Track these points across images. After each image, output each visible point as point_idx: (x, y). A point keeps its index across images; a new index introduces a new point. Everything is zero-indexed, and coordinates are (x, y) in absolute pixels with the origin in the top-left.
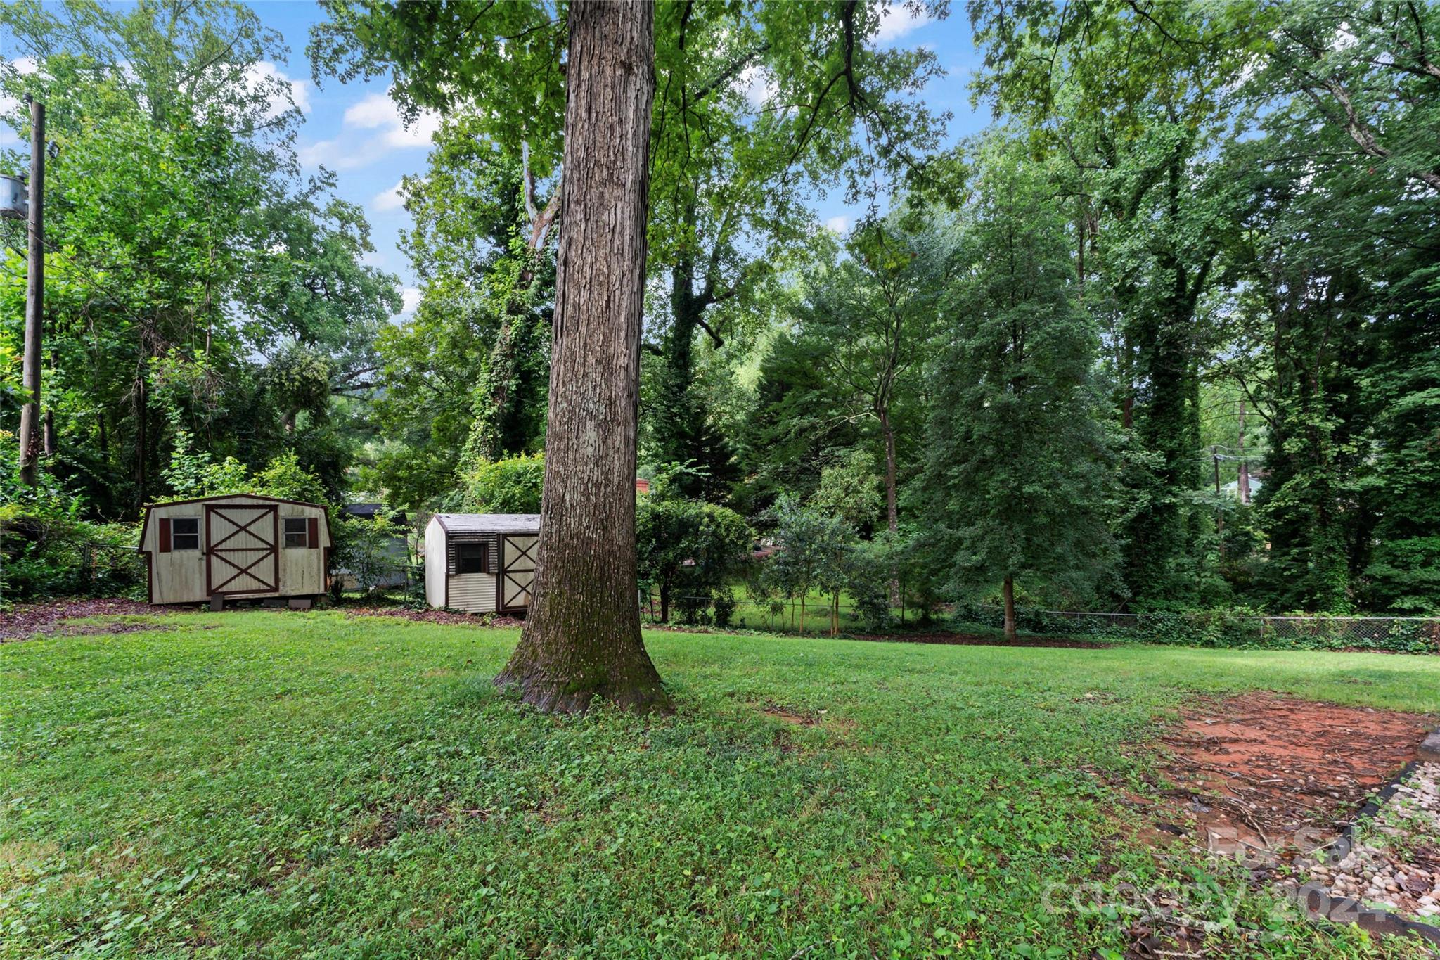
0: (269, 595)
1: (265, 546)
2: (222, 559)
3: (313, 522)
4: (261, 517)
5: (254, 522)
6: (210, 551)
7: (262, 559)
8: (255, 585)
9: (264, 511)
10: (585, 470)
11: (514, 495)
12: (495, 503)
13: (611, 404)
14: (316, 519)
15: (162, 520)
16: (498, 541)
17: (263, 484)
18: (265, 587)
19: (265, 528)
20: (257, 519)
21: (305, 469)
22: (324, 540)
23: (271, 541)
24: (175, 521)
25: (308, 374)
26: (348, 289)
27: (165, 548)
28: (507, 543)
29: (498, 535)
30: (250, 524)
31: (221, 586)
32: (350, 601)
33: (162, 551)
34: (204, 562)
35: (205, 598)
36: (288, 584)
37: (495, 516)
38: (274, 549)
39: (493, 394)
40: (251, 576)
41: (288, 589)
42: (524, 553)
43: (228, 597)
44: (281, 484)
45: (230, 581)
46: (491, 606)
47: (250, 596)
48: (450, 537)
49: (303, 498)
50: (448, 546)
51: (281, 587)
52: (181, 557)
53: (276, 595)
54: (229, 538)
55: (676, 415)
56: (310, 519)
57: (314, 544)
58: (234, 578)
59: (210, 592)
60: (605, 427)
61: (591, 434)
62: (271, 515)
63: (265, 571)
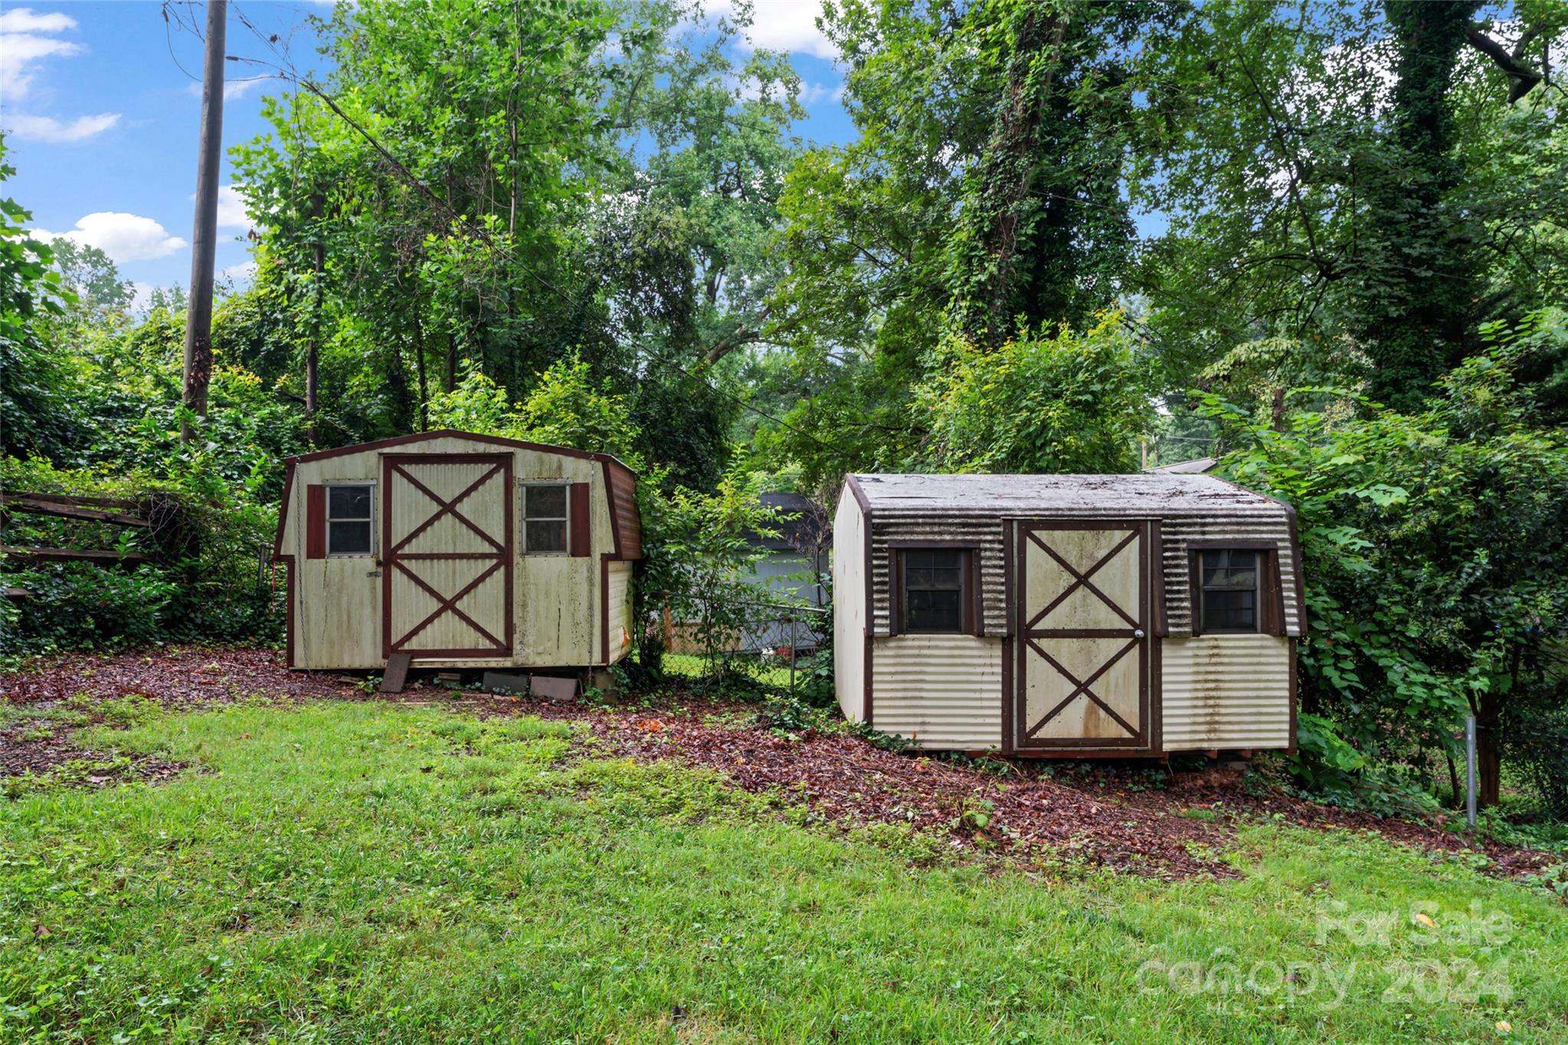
0: (494, 662)
1: (487, 548)
2: (412, 576)
3: (581, 491)
4: (482, 481)
5: (467, 493)
6: (390, 559)
7: (482, 579)
8: (470, 639)
9: (487, 468)
11: (1045, 426)
12: (998, 451)
14: (586, 486)
15: (312, 489)
16: (1007, 543)
18: (486, 644)
19: (488, 507)
20: (474, 487)
22: (602, 535)
23: (500, 539)
24: (332, 489)
26: (771, 180)
27: (315, 551)
28: (1031, 546)
29: (1008, 522)
30: (460, 499)
31: (408, 637)
32: (680, 683)
33: (310, 556)
34: (379, 581)
35: (381, 663)
36: (530, 639)
37: (998, 478)
38: (504, 557)
39: (987, 238)
40: (463, 617)
41: (531, 652)
42: (1083, 580)
43: (421, 663)
45: (423, 626)
46: (988, 736)
47: (460, 663)
48: (876, 526)
50: (870, 553)
51: (517, 647)
52: (343, 565)
53: (507, 663)
54: (423, 528)
55: (1419, 262)
56: (574, 486)
57: (581, 548)
58: (430, 620)
59: (390, 649)
62: (499, 478)
63: (488, 608)
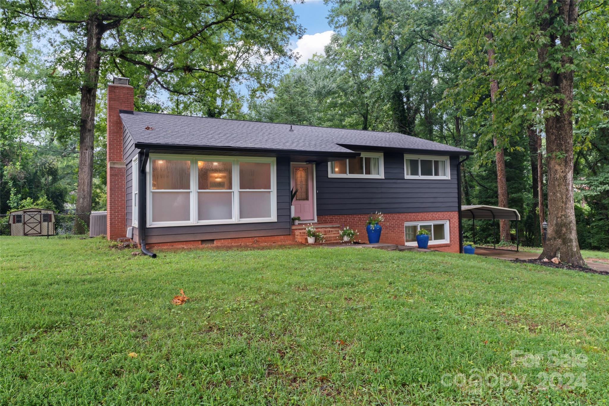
1: (38, 222)
2: (27, 225)
4: (37, 214)
6: (25, 223)
7: (37, 225)
9: (37, 212)
10: (81, 205)
13: (84, 195)
15: (13, 216)
17: (37, 205)
19: (38, 217)
21: (49, 200)
22: (53, 220)
23: (39, 220)
25: (51, 166)
27: (14, 223)
30: (34, 216)
34: (23, 226)
38: (40, 222)
44: (42, 205)
49: (48, 208)
52: (18, 224)
54: (29, 220)
56: (50, 214)
57: (51, 221)
60: (83, 199)
61: (81, 200)
62: (39, 214)
63: (38, 228)
